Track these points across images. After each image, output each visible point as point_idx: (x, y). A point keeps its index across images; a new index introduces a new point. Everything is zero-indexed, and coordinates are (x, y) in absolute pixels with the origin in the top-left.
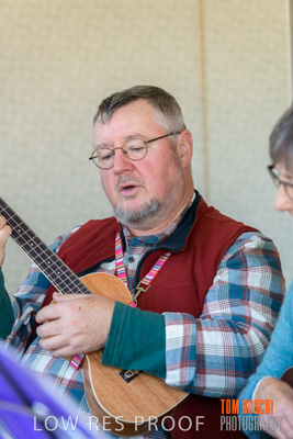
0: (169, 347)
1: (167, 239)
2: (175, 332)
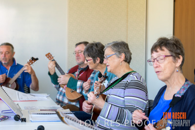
0: (78, 85)
1: (85, 69)
2: (79, 83)
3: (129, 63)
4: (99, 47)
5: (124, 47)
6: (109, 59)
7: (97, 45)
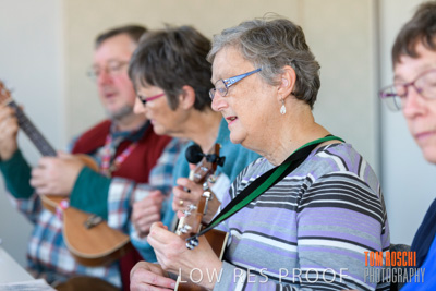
0: (111, 198)
1: (135, 133)
3: (311, 101)
4: (189, 43)
5: (290, 40)
6: (235, 90)
7: (180, 36)
